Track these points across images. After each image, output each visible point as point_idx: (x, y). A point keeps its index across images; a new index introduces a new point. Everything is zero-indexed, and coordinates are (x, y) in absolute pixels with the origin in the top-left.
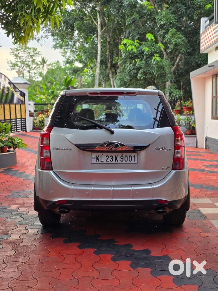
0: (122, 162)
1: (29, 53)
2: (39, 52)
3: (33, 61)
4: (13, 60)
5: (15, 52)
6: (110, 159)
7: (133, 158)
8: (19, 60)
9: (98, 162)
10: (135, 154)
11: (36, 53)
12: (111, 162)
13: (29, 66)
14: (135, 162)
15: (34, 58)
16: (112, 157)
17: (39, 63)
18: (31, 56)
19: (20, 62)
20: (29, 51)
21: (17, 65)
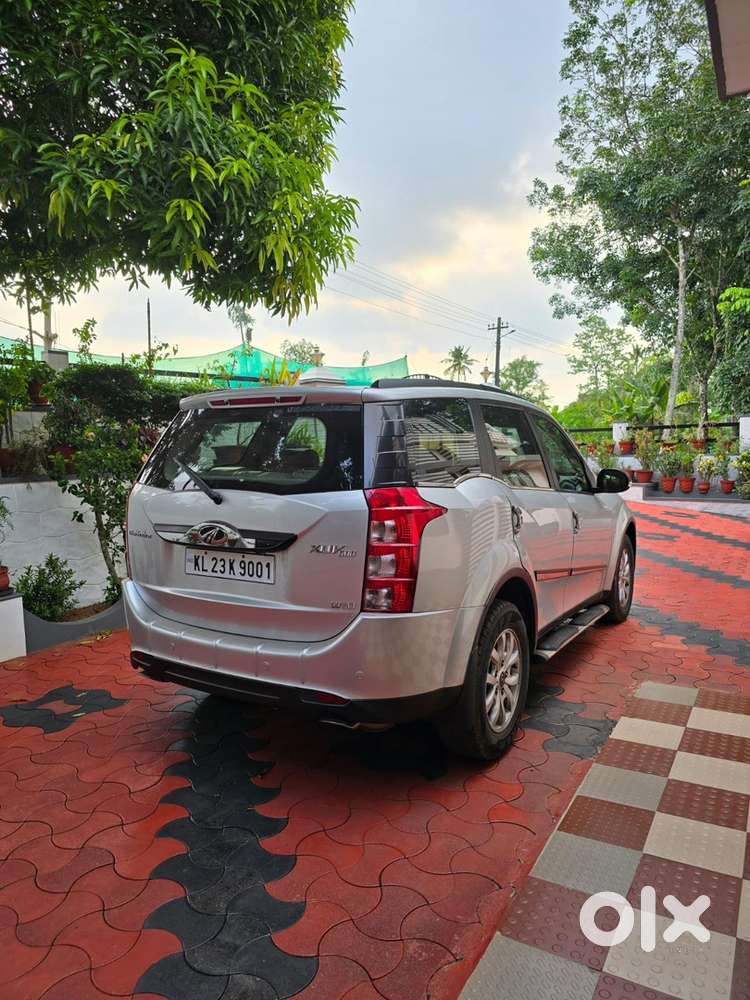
0: (243, 578)
1: (610, 340)
2: (628, 336)
3: (617, 354)
4: (579, 354)
5: (584, 341)
6: (219, 568)
7: (265, 570)
8: (590, 355)
9: (197, 572)
10: (270, 560)
11: (623, 339)
12: (222, 575)
13: (607, 363)
14: (268, 581)
15: (618, 348)
16: (222, 563)
17: (629, 356)
18: (614, 345)
19: (592, 357)
20: (609, 337)
21: (586, 364)
